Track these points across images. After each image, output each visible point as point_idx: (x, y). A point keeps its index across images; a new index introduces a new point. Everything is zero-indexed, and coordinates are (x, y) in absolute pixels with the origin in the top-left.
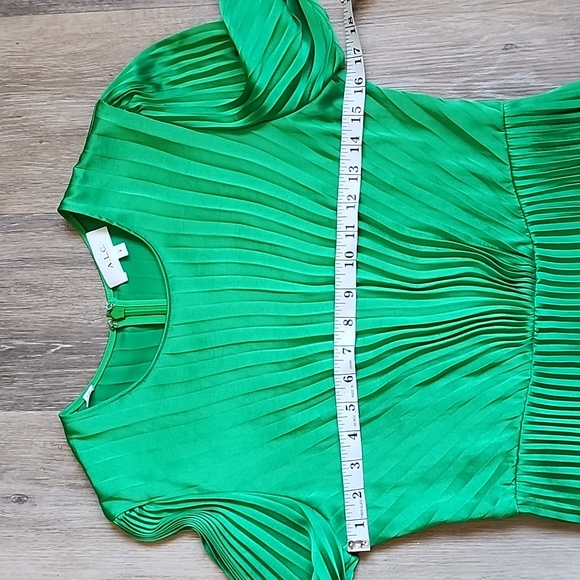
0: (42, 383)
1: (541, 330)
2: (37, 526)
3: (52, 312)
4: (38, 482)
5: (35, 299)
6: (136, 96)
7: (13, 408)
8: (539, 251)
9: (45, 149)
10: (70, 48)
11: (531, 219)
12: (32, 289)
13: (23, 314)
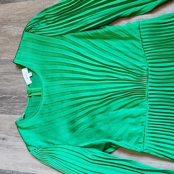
0: (10, 107)
1: (150, 94)
2: (8, 147)
3: (12, 87)
4: (8, 134)
5: (8, 84)
6: (33, 28)
7: (2, 113)
8: (150, 69)
9: (11, 41)
10: (18, 12)
11: (148, 58)
12: (8, 80)
13: (5, 88)
